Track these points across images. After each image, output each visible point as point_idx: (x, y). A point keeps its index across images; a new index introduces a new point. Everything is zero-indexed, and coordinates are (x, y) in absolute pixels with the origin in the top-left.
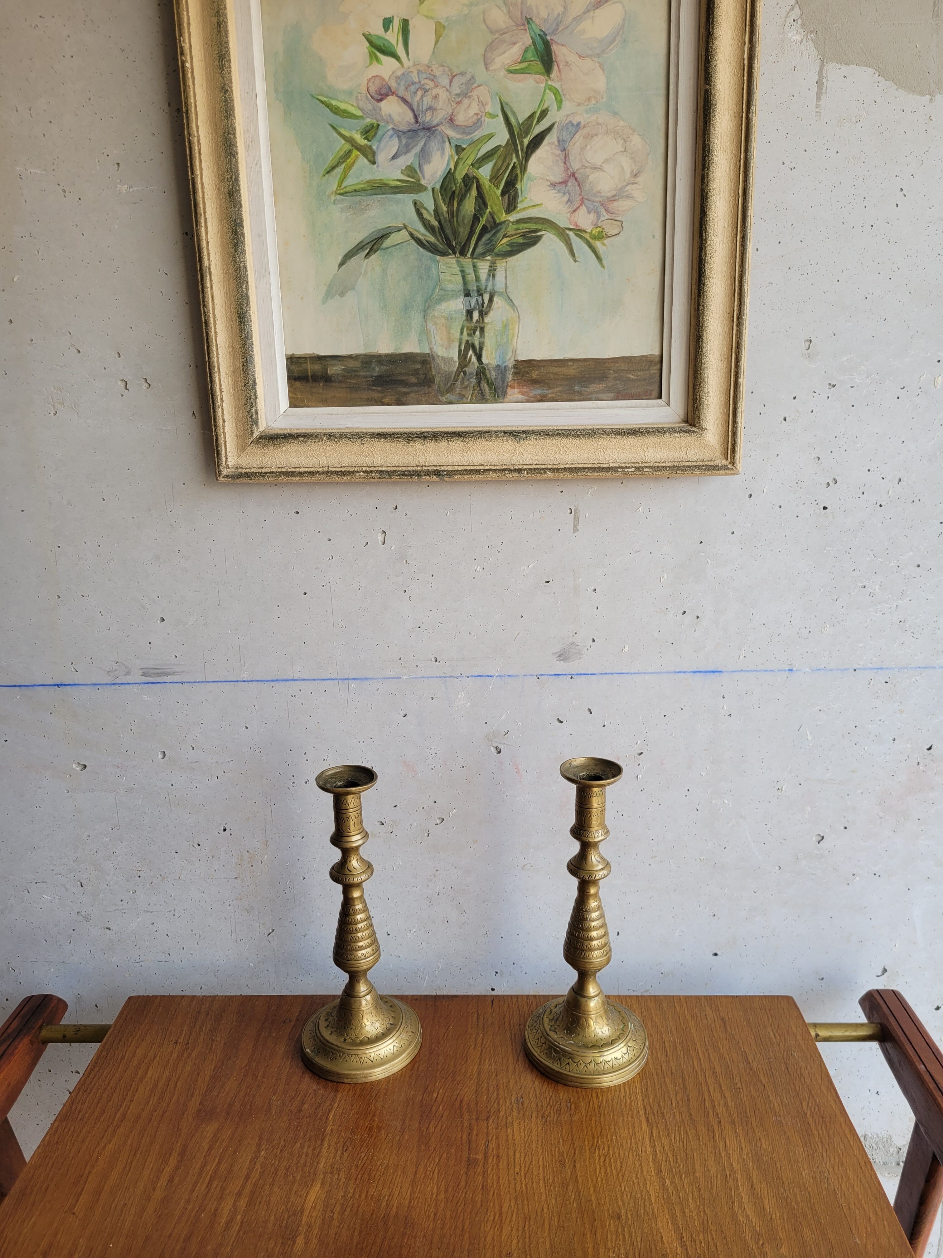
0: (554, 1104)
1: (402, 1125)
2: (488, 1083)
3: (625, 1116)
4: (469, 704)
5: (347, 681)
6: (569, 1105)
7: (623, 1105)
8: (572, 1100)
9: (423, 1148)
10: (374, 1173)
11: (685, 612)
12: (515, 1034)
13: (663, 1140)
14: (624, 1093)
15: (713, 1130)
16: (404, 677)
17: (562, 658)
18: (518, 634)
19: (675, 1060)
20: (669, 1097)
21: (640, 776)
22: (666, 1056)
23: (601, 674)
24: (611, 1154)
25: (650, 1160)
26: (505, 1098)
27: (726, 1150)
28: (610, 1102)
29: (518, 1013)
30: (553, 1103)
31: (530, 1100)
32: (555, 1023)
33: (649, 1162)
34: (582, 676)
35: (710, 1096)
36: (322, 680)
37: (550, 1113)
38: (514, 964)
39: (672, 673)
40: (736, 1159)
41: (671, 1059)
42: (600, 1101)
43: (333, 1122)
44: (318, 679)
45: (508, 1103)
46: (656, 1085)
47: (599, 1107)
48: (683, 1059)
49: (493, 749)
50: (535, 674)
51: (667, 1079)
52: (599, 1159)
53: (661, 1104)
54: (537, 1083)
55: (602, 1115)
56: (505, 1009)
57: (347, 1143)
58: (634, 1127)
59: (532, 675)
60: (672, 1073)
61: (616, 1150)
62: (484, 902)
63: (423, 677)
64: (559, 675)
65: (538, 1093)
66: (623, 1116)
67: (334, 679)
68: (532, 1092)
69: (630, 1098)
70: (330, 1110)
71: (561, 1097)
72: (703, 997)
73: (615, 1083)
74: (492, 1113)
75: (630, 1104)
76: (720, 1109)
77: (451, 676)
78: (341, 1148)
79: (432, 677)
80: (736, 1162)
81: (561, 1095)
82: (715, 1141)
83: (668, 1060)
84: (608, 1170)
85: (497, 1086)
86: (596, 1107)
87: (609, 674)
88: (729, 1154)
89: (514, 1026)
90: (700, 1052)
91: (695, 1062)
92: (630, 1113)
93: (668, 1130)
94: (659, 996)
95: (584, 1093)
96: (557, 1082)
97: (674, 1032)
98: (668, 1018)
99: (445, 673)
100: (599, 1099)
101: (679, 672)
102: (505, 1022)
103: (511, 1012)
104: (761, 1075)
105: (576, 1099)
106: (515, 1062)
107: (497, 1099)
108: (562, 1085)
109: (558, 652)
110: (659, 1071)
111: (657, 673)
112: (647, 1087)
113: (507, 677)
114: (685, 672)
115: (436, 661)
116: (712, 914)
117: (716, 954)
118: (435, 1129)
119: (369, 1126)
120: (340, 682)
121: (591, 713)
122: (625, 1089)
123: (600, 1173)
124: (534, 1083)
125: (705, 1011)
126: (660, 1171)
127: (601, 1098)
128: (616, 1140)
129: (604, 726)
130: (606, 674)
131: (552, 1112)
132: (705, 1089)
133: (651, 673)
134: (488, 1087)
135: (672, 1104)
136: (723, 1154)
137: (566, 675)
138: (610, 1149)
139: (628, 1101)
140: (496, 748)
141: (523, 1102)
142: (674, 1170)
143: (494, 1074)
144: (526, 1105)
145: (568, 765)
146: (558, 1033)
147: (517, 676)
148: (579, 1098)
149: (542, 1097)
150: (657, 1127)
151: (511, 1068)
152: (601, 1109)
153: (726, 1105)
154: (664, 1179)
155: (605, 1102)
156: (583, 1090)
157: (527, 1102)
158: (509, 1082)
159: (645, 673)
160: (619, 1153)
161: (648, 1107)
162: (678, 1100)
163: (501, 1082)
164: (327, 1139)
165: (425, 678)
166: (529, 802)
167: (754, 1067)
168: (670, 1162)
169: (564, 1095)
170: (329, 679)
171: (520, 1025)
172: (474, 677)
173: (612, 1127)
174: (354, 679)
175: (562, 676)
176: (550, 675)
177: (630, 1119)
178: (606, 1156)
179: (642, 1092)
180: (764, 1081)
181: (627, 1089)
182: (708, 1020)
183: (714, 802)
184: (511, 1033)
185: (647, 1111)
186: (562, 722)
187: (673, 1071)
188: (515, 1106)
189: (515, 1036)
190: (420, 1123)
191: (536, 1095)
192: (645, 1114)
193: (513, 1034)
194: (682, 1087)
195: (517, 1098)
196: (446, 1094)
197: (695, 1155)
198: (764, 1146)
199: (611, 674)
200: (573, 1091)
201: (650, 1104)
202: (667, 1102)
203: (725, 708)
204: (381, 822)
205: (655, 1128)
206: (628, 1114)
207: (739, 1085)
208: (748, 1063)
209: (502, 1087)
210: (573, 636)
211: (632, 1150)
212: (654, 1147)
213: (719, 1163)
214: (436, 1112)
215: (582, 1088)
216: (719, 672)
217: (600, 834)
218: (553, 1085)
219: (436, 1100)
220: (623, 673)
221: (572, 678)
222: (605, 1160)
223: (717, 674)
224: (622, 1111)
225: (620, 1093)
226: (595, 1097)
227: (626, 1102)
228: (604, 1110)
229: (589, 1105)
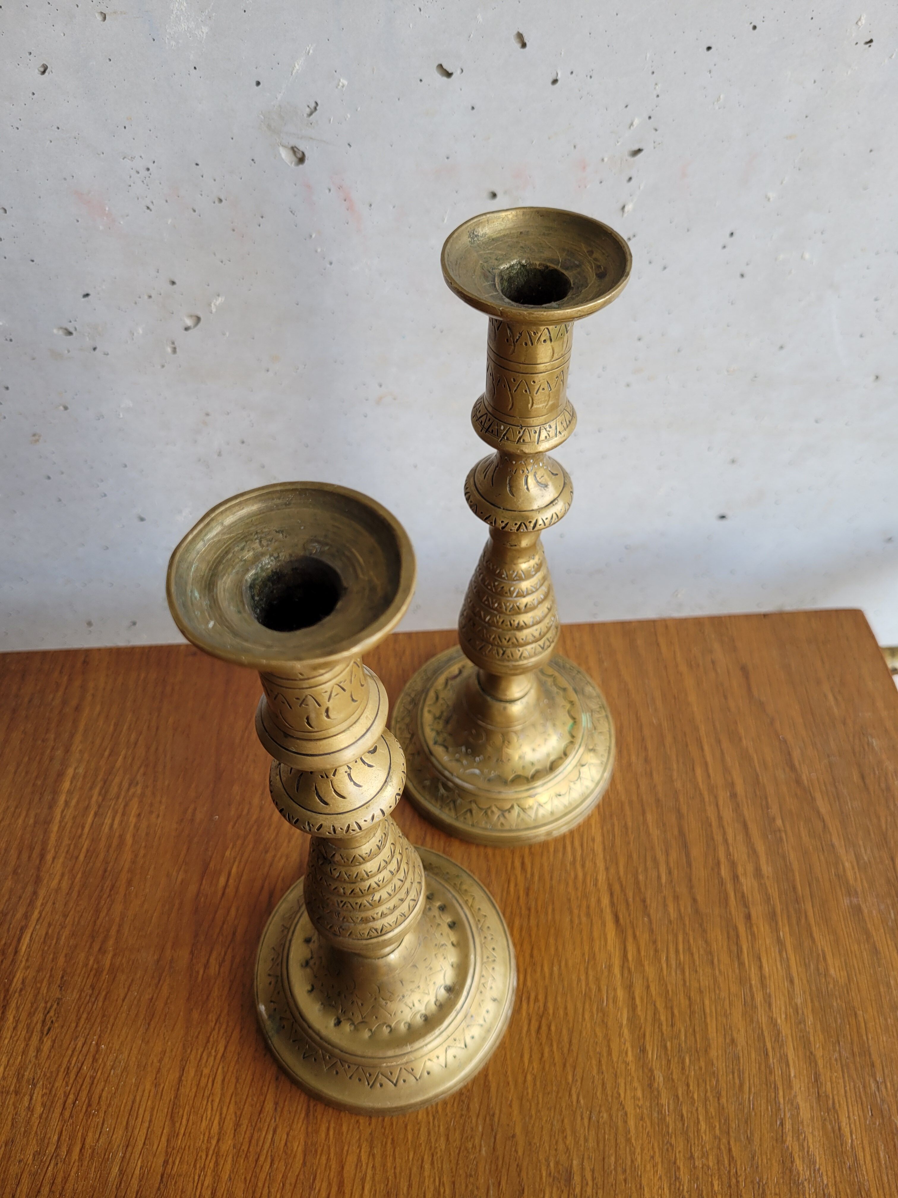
1: (158, 961)
3: (576, 911)
7: (570, 884)
9: (196, 1015)
10: (100, 1087)
13: (647, 968)
14: (572, 855)
15: (738, 936)
19: (661, 769)
20: (655, 860)
21: (629, 208)
22: (647, 760)
24: (551, 1011)
25: (625, 1022)
27: (763, 985)
28: (547, 877)
32: (445, 727)
33: (621, 1027)
35: (728, 854)
40: (783, 1009)
42: (529, 875)
43: (27, 960)
46: (630, 832)
47: (527, 891)
48: (676, 766)
49: (285, 155)
51: (649, 817)
52: (529, 1024)
53: (641, 877)
55: (533, 910)
57: (52, 1013)
58: (592, 939)
60: (658, 801)
61: (559, 999)
66: (571, 913)
69: (583, 866)
70: (23, 929)
75: (584, 881)
76: (748, 883)
78: (39, 1026)
80: (783, 1016)
82: (741, 964)
83: (649, 770)
84: (546, 1055)
88: (770, 996)
90: (705, 746)
91: (699, 771)
92: (584, 903)
93: (655, 942)
95: (498, 858)
97: (659, 704)
98: (647, 672)
100: (526, 872)
104: (818, 796)
110: (635, 798)
112: (614, 836)
116: (730, 461)
117: (723, 517)
118: (220, 966)
119: (95, 966)
121: (524, 45)
122: (572, 843)
123: (530, 1061)
125: (712, 652)
126: (643, 1050)
127: (529, 871)
128: (560, 974)
129: (555, 81)
132: (719, 838)
135: (659, 877)
136: (759, 998)
138: (549, 998)
140: (294, 150)
142: (669, 1044)
145: (465, 240)
146: (450, 749)
150: (635, 937)
152: (531, 896)
153: (758, 873)
154: (651, 1070)
155: (536, 878)
160: (566, 1008)
161: (617, 887)
162: (671, 865)
164: (13, 1005)
166: (381, 276)
167: (804, 777)
168: (660, 1025)
173: (552, 941)
177: (584, 919)
178: (541, 1017)
180: (823, 810)
181: (576, 842)
182: (717, 672)
183: (781, 257)
185: (615, 899)
186: (449, 75)
187: (660, 795)
190: (192, 953)
192: (612, 904)
194: (676, 832)
197: (707, 1002)
198: (832, 971)
200: (478, 855)
201: (619, 878)
202: (650, 872)
205: (630, 939)
206: (580, 907)
207: (779, 822)
208: (792, 768)
211: (590, 998)
212: (629, 988)
213: (752, 1021)
214: (223, 923)
217: (552, 432)
219: (223, 894)
222: (539, 1027)
224: (569, 899)
225: (564, 855)
226: (518, 871)
227: (576, 877)
228: (536, 900)
229: (508, 887)
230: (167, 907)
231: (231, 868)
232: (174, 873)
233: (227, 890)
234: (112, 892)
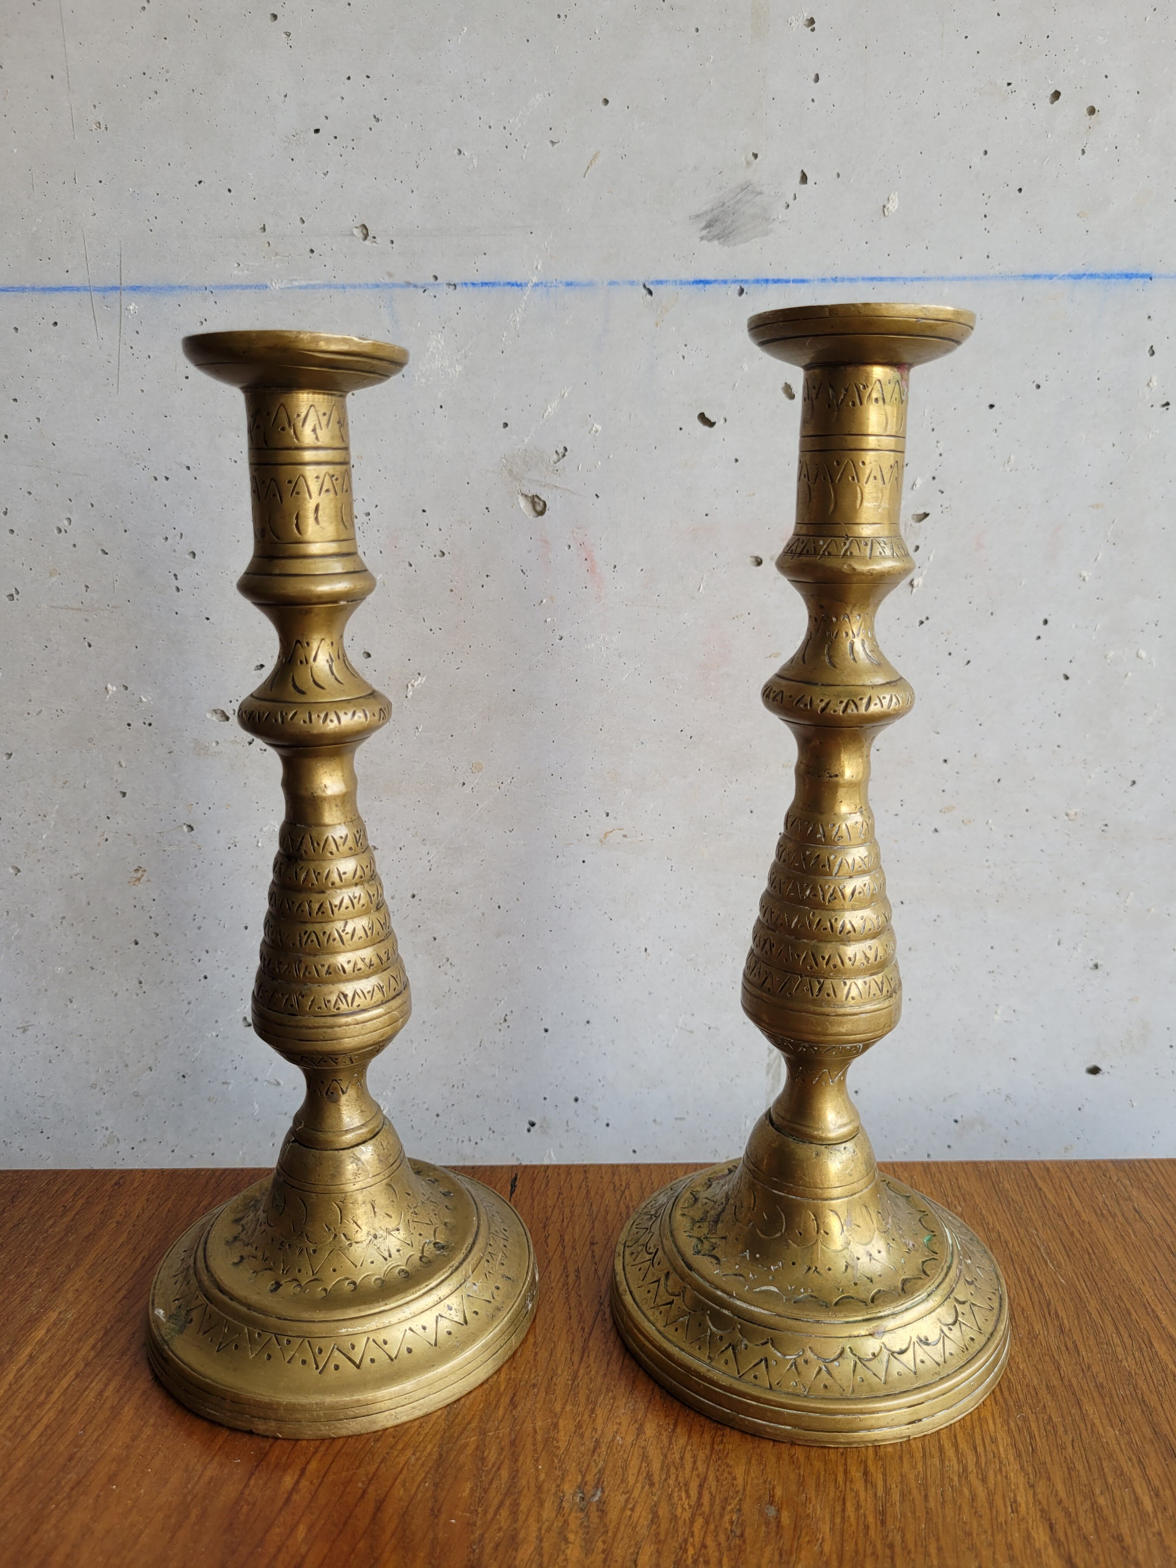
0: (717, 1509)
2: (483, 1433)
4: (459, 368)
5: (115, 295)
6: (772, 1512)
7: (966, 1509)
8: (778, 1492)
11: (1056, 95)
12: (577, 1271)
14: (959, 1462)
16: (276, 286)
17: (716, 230)
18: (595, 156)
19: (1092, 1342)
20: (1122, 1475)
22: (1062, 1332)
23: (823, 280)
26: (539, 1488)
29: (586, 1211)
30: (712, 1505)
31: (629, 1492)
32: (712, 1230)
34: (772, 287)
36: (44, 290)
37: (704, 1546)
38: (576, 1100)
39: (1015, 277)
41: (1077, 1336)
42: (880, 1493)
44: (33, 289)
45: (548, 1511)
46: (1061, 1430)
47: (882, 1517)
48: (1117, 1340)
49: (523, 503)
50: (642, 279)
51: (1089, 1409)
53: (1101, 1501)
54: (650, 1430)
55: (898, 1550)
56: (550, 1203)
59: (632, 283)
60: (1099, 1387)
62: (498, 936)
63: (330, 286)
64: (706, 282)
65: (656, 1465)
67: (78, 289)
68: (634, 1464)
69: (984, 1480)
71: (740, 1482)
72: (1110, 1165)
73: (928, 1425)
74: (488, 1550)
75: (991, 1504)
77: (408, 284)
79: (354, 286)
81: (739, 1472)
83: (1070, 1345)
85: (513, 1443)
86: (871, 1520)
87: (843, 280)
89: (574, 1248)
90: (1162, 1316)
94: (987, 1163)
95: (818, 1465)
96: (722, 1423)
97: (1061, 1258)
98: (1030, 1219)
99: (390, 275)
100: (874, 1486)
101: (1036, 277)
102: (547, 1238)
103: (567, 1211)
105: (793, 1488)
106: (576, 1358)
107: (508, 1493)
108: (737, 1435)
109: (706, 213)
110: (1056, 1382)
111: (976, 278)
112: (1032, 1437)
113: (562, 287)
114: (1051, 277)
115: (366, 237)
116: (1091, 964)
117: (1094, 1071)
120: (97, 296)
121: (791, 398)
122: (956, 1445)
124: (640, 1430)
125: (1130, 1199)
127: (880, 1484)
130: (835, 279)
131: (709, 1542)
133: (958, 279)
134: (480, 1447)
137: (725, 282)
139: (981, 1494)
140: (533, 499)
141: (602, 1502)
143: (505, 1400)
144: (613, 1515)
146: (723, 1260)
147: (591, 284)
148: (801, 1483)
149: (671, 1482)
151: (563, 1378)
152: (890, 1526)
155: (896, 1496)
156: (813, 1453)
157: (617, 1500)
158: (556, 1426)
159: (943, 278)
162: (1157, 1483)
163: (528, 1426)
165: (336, 287)
166: (620, 657)
169: (747, 1472)
170: (64, 289)
171: (592, 1244)
172: (471, 288)
174: (134, 289)
175: (716, 286)
176: (682, 283)
179: (1019, 1455)
181: (963, 1446)
182: (1147, 1223)
183: (1111, 654)
184: (565, 1267)
185: (1060, 1534)
186: (711, 424)
187: (1101, 1379)
188: (574, 1523)
189: (578, 1277)
191: (649, 1476)
193: (571, 1269)
195: (581, 1487)
196: (331, 1477)
199: (851, 280)
201: (1060, 1502)
202: (1117, 1493)
203: (1154, 383)
204: (223, 712)
206: (991, 1545)
209: (529, 1446)
210: (749, 164)
214: (279, 1550)
215: (809, 1445)
216: (1143, 276)
218: (707, 1437)
219: (288, 1500)
220: (881, 279)
221: (741, 292)
223: (1138, 283)
224: (969, 1534)
225: (942, 1461)
226: (859, 1485)
227: (974, 1497)
228: (902, 1531)
229: (844, 1510)
230: (173, 1521)
231: (308, 1463)
232: (199, 1467)
233: (296, 1497)
234: (74, 1492)
